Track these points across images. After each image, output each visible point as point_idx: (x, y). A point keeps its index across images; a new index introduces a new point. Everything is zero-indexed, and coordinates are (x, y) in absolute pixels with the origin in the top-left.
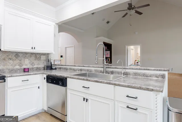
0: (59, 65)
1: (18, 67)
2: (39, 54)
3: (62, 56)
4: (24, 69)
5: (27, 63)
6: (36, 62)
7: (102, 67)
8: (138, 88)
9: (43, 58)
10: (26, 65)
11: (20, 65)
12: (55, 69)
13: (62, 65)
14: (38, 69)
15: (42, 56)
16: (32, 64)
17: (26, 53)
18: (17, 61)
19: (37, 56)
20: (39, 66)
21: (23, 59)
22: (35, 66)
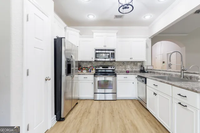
0: (152, 70)
1: (124, 70)
2: (136, 62)
3: (164, 62)
4: (127, 71)
5: (129, 68)
6: (134, 67)
7: (180, 72)
8: (186, 89)
9: (139, 64)
10: (128, 69)
11: (125, 69)
12: (148, 72)
13: (154, 70)
14: (135, 72)
15: (138, 63)
16: (132, 68)
17: (128, 62)
18: (124, 67)
19: (135, 63)
20: (136, 70)
21: (126, 65)
22: (133, 70)
